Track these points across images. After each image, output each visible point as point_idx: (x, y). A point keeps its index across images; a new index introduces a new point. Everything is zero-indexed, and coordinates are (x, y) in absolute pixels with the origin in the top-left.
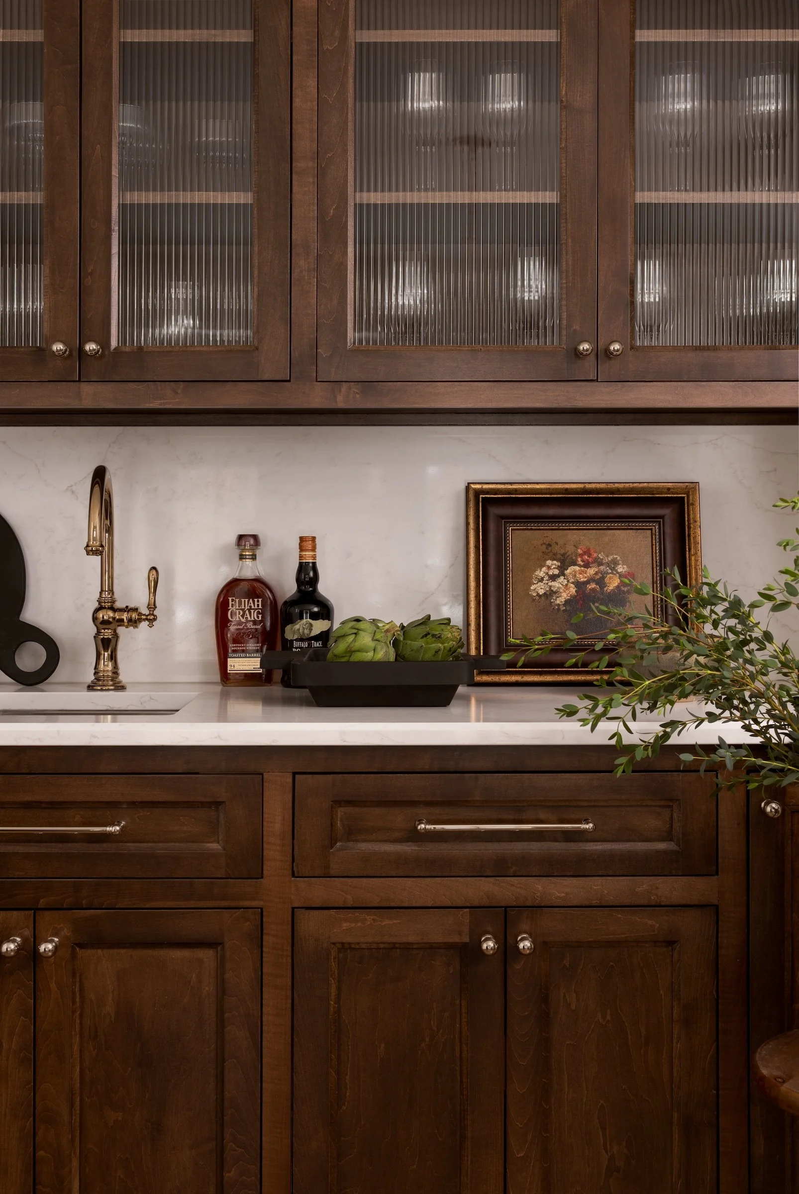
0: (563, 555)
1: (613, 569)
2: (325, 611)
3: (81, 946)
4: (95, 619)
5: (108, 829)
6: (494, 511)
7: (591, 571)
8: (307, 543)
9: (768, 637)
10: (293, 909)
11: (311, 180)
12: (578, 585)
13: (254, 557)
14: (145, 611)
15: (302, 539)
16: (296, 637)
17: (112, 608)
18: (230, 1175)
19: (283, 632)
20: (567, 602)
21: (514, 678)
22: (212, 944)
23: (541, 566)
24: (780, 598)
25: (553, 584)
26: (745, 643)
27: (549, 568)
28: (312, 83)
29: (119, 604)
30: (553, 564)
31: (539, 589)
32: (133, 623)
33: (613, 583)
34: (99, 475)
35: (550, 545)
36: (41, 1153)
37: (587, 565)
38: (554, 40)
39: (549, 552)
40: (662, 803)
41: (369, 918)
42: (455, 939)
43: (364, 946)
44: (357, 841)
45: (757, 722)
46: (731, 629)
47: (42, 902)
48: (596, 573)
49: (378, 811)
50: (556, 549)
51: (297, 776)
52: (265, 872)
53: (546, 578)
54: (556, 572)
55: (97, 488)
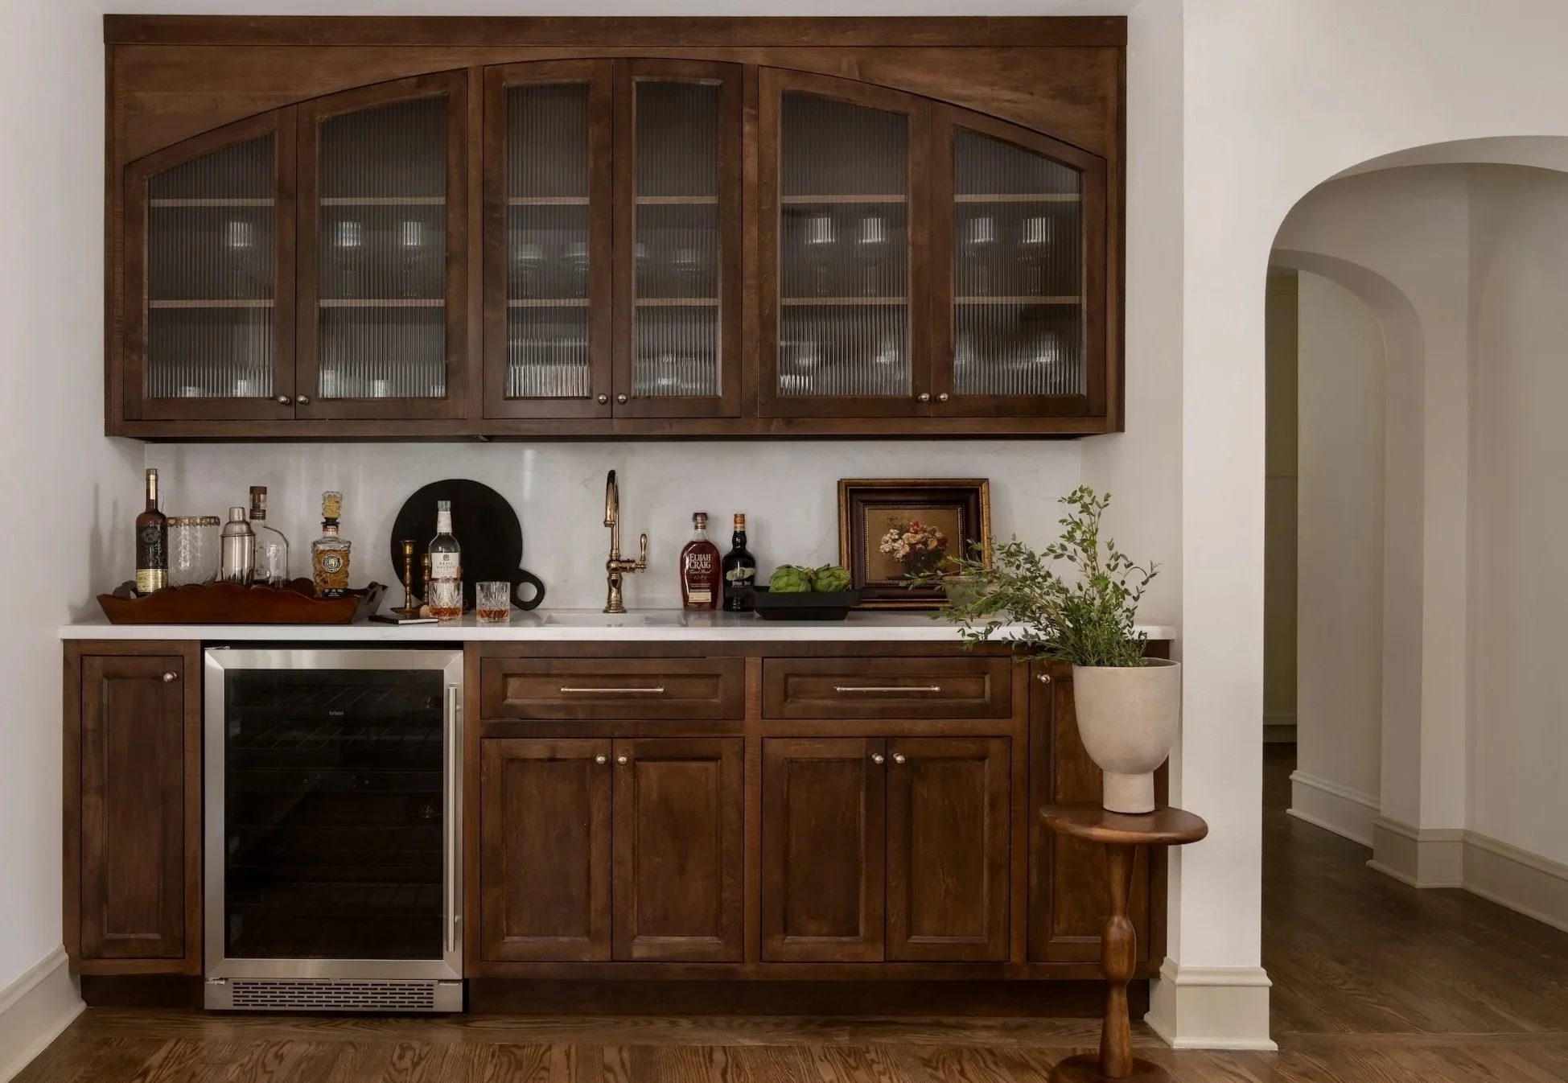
0: (901, 526)
1: (933, 535)
2: (749, 561)
3: (639, 759)
4: (608, 567)
5: (656, 690)
6: (856, 497)
7: (919, 536)
8: (740, 518)
9: (1049, 575)
10: (762, 738)
11: (754, 291)
12: (911, 545)
13: (704, 527)
14: (638, 561)
15: (736, 516)
16: (734, 578)
17: (618, 560)
18: (726, 895)
19: (725, 576)
20: (904, 556)
21: (872, 605)
22: (715, 758)
23: (887, 533)
24: (1059, 551)
25: (896, 544)
26: (1036, 577)
27: (892, 534)
28: (755, 232)
29: (623, 558)
30: (894, 531)
31: (886, 548)
32: (632, 570)
33: (933, 544)
34: (612, 476)
35: (892, 520)
36: (615, 882)
37: (916, 532)
38: (903, 201)
39: (891, 523)
40: (979, 675)
41: (807, 743)
42: (857, 756)
43: (803, 760)
44: (799, 698)
45: (1041, 624)
46: (1028, 570)
47: (616, 734)
48: (922, 538)
49: (812, 680)
50: (896, 522)
51: (765, 660)
52: (746, 716)
53: (890, 540)
54: (897, 537)
55: (611, 485)
